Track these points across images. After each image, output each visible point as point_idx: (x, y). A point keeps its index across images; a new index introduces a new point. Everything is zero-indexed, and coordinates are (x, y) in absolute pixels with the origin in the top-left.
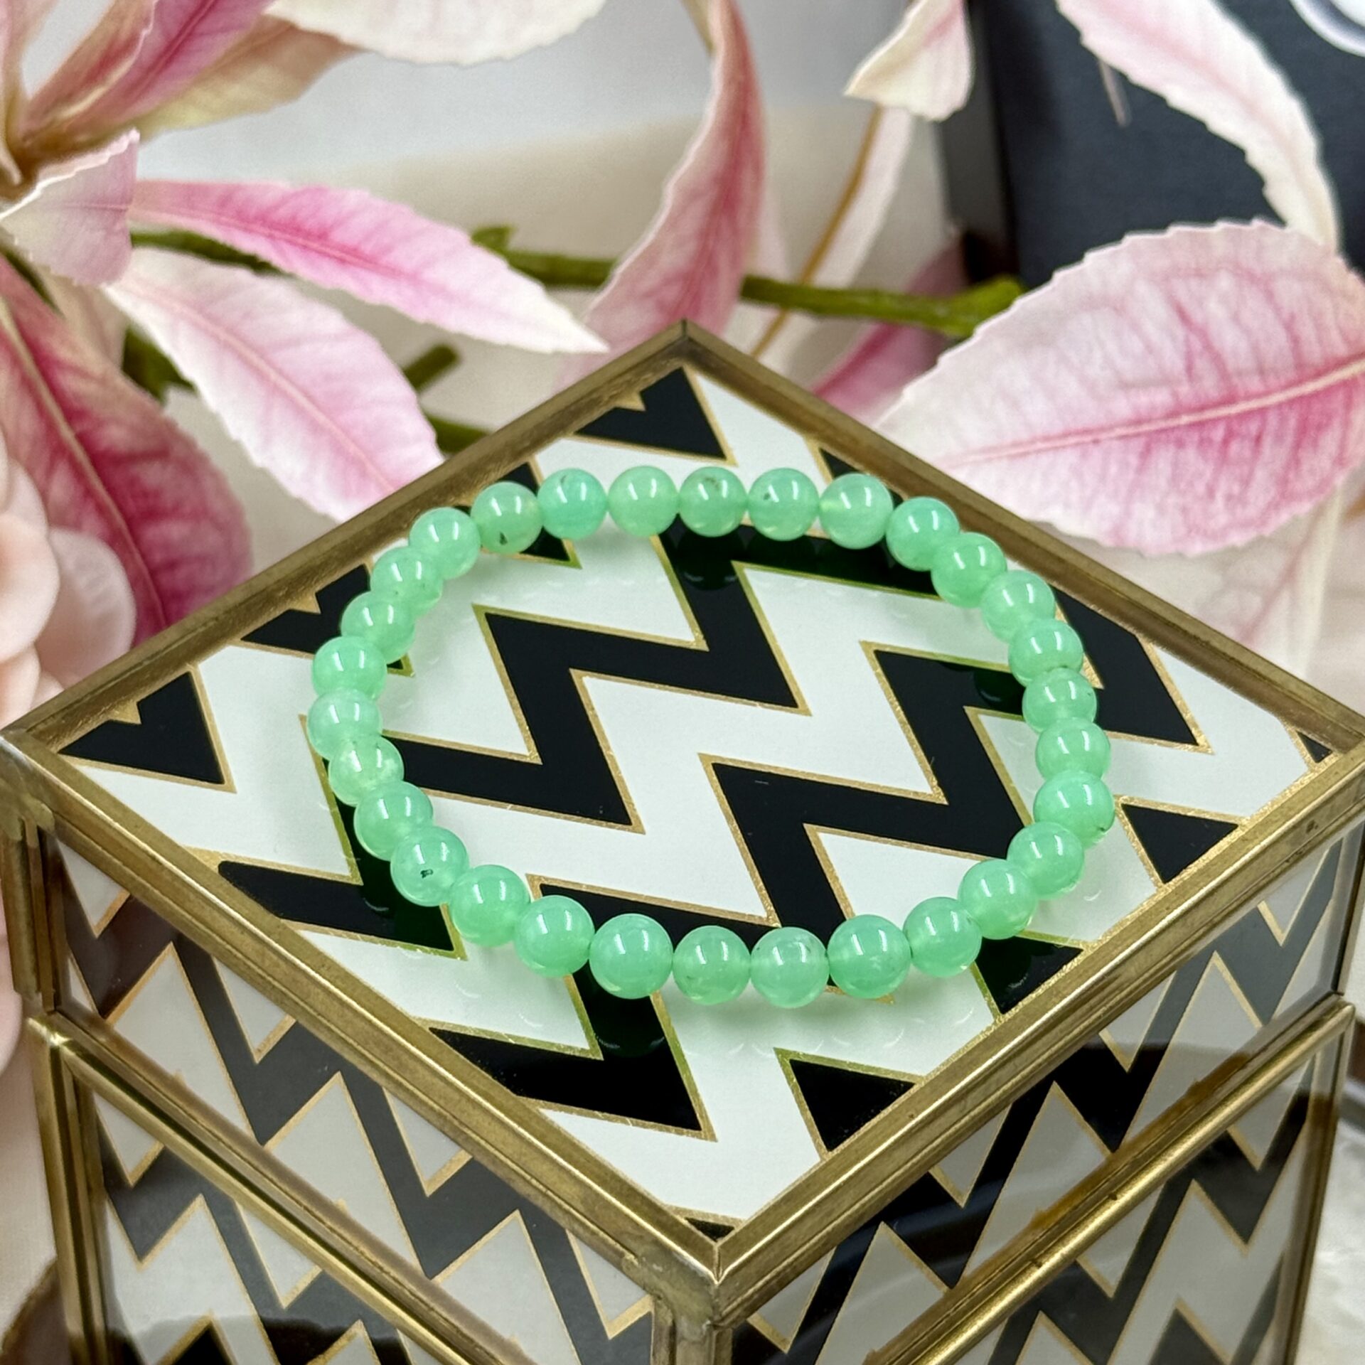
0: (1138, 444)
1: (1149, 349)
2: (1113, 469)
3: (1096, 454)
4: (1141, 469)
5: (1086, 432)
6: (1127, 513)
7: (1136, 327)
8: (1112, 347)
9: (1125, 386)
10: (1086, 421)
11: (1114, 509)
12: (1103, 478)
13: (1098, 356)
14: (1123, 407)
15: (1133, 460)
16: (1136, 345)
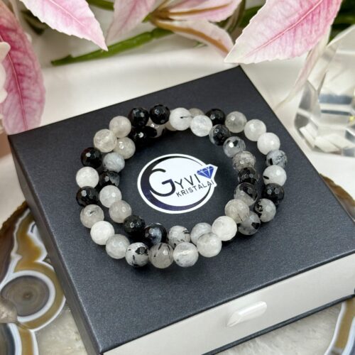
0: (292, 30)
2: (288, 39)
3: (284, 37)
4: (294, 36)
5: (280, 33)
6: (294, 48)
9: (287, 18)
10: (280, 30)
12: (286, 43)
13: (279, 14)
14: (287, 23)
15: (292, 34)
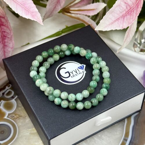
1: (123, 8)
2: (121, 21)
3: (119, 20)
7: (121, 7)
8: (119, 10)
9: (121, 13)
10: (118, 18)
11: (122, 25)
12: (120, 23)
13: (118, 11)
14: (121, 15)
15: (123, 19)
16: (122, 8)
